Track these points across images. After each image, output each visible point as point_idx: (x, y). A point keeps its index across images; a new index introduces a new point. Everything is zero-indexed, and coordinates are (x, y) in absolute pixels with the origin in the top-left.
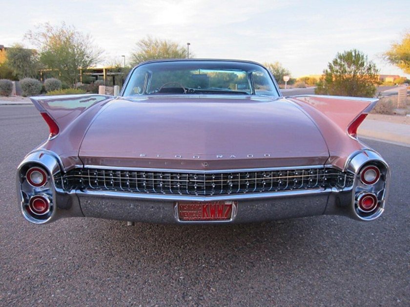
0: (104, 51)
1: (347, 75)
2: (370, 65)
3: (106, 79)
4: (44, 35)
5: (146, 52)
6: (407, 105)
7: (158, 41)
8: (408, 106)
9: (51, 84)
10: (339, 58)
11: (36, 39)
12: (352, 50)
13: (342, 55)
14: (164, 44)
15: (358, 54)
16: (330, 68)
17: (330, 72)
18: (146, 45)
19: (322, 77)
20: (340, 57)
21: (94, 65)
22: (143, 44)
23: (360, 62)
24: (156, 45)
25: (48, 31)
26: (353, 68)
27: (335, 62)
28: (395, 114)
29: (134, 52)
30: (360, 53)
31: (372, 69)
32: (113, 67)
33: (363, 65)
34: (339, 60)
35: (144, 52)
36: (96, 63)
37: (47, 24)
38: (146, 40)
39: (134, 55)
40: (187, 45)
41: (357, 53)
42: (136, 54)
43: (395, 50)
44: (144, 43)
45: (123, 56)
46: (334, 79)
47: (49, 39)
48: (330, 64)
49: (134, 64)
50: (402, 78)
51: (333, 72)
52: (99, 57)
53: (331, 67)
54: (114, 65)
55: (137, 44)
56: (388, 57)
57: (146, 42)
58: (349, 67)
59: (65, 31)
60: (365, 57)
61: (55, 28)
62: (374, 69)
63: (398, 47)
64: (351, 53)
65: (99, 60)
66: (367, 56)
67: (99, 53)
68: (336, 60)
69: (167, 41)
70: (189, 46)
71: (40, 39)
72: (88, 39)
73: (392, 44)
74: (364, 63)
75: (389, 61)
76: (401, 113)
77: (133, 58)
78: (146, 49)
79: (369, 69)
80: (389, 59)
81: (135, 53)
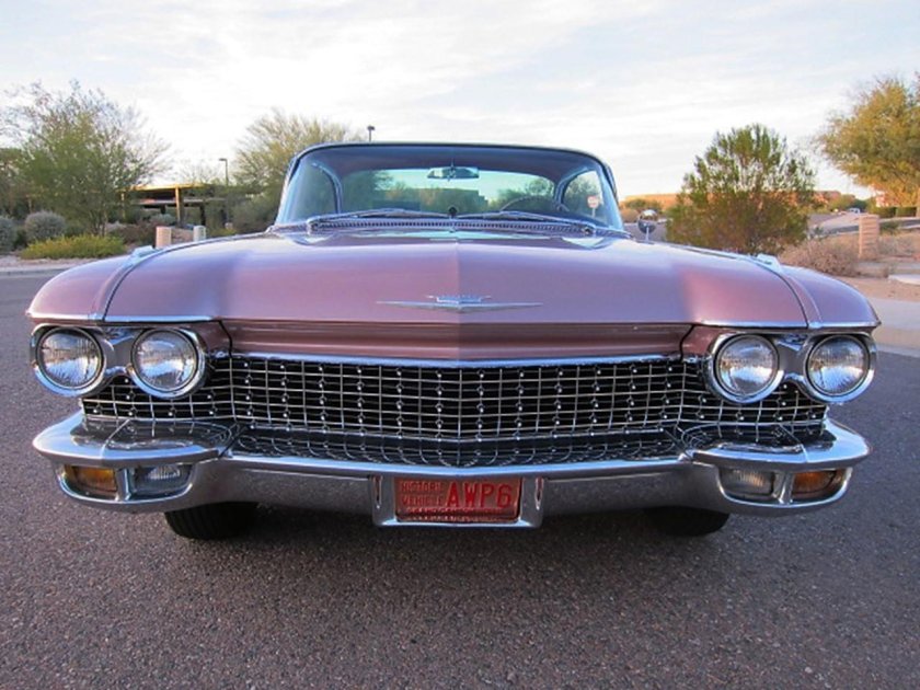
0: (169, 146)
1: (741, 187)
2: (793, 162)
3: (182, 212)
4: (31, 113)
5: (271, 147)
6: (881, 253)
7: (300, 122)
8: (883, 256)
9: (39, 226)
10: (720, 144)
11: (9, 121)
12: (751, 126)
13: (726, 138)
14: (313, 129)
15: (765, 136)
16: (699, 171)
17: (701, 179)
18: (271, 131)
19: (681, 190)
20: (723, 144)
21: (146, 180)
22: (264, 129)
23: (770, 155)
24: (293, 130)
25: (39, 103)
26: (754, 167)
27: (712, 156)
28: (859, 274)
29: (243, 148)
30: (769, 135)
31: (798, 171)
32: (196, 185)
33: (778, 162)
34: (720, 152)
35: (267, 149)
36: (151, 175)
37: (37, 86)
38: (271, 119)
39: (244, 155)
40: (368, 132)
41: (762, 133)
42: (249, 154)
43: (836, 131)
44: (267, 128)
45: (222, 160)
46: (710, 196)
47: (40, 123)
48: (699, 160)
49: (243, 174)
50: (845, 196)
51: (708, 180)
52: (156, 161)
53: (701, 168)
54: (198, 180)
55: (248, 129)
56: (824, 146)
57: (272, 125)
58: (745, 167)
59: (80, 103)
60: (780, 141)
61: (55, 97)
62: (803, 170)
63: (843, 125)
64: (748, 134)
65: (157, 168)
66: (785, 140)
67: (157, 151)
68: (715, 150)
69: (319, 121)
70: (373, 132)
71: (19, 122)
72: (130, 119)
73: (830, 117)
74: (779, 155)
75: (826, 156)
76: (872, 272)
77: (241, 161)
78: (271, 140)
79: (792, 169)
80: (826, 151)
81: (244, 151)
